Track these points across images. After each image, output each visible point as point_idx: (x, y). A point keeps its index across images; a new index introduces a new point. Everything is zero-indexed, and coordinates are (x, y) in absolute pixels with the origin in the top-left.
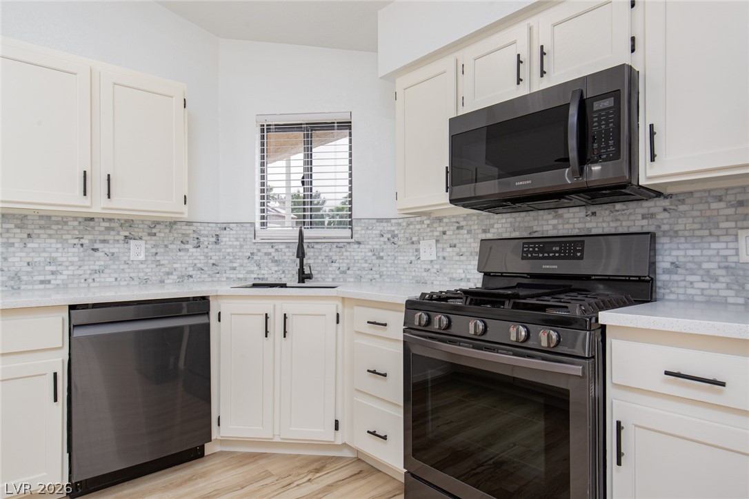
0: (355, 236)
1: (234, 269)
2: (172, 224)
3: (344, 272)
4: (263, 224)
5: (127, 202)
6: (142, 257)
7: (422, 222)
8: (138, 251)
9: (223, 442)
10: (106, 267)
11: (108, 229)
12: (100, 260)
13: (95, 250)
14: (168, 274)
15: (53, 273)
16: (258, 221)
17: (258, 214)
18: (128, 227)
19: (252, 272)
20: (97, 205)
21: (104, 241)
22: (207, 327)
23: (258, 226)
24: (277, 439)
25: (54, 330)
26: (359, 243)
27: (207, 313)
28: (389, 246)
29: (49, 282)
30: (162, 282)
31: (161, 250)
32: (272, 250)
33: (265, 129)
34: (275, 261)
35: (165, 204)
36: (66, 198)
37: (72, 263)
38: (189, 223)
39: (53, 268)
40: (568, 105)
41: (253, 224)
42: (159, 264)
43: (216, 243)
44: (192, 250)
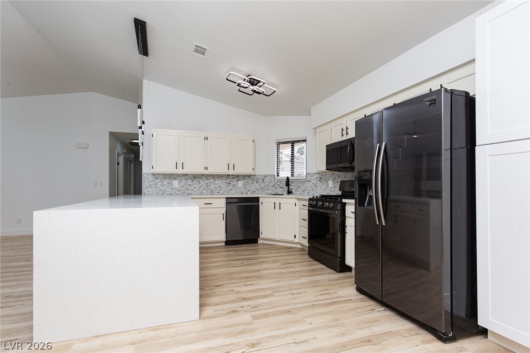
0: (308, 179)
1: (268, 190)
2: (250, 176)
3: (304, 191)
4: (278, 175)
5: (239, 171)
6: (242, 186)
7: (329, 174)
8: (240, 184)
9: (263, 239)
10: (232, 189)
11: (233, 178)
12: (231, 187)
13: (230, 184)
14: (249, 191)
15: (220, 190)
16: (276, 174)
17: (276, 172)
18: (238, 177)
19: (274, 191)
20: (231, 172)
21: (232, 181)
22: (259, 205)
23: (276, 176)
24: (278, 239)
25: (223, 203)
26: (309, 181)
27: (259, 202)
28: (319, 182)
29: (219, 192)
30: (247, 193)
31: (246, 184)
32: (280, 184)
33: (279, 144)
34: (281, 187)
35: (248, 171)
36: (224, 171)
37: (224, 187)
38: (255, 176)
39: (220, 189)
40: (347, 146)
41: (274, 175)
42: (246, 188)
43: (263, 181)
44: (256, 184)
